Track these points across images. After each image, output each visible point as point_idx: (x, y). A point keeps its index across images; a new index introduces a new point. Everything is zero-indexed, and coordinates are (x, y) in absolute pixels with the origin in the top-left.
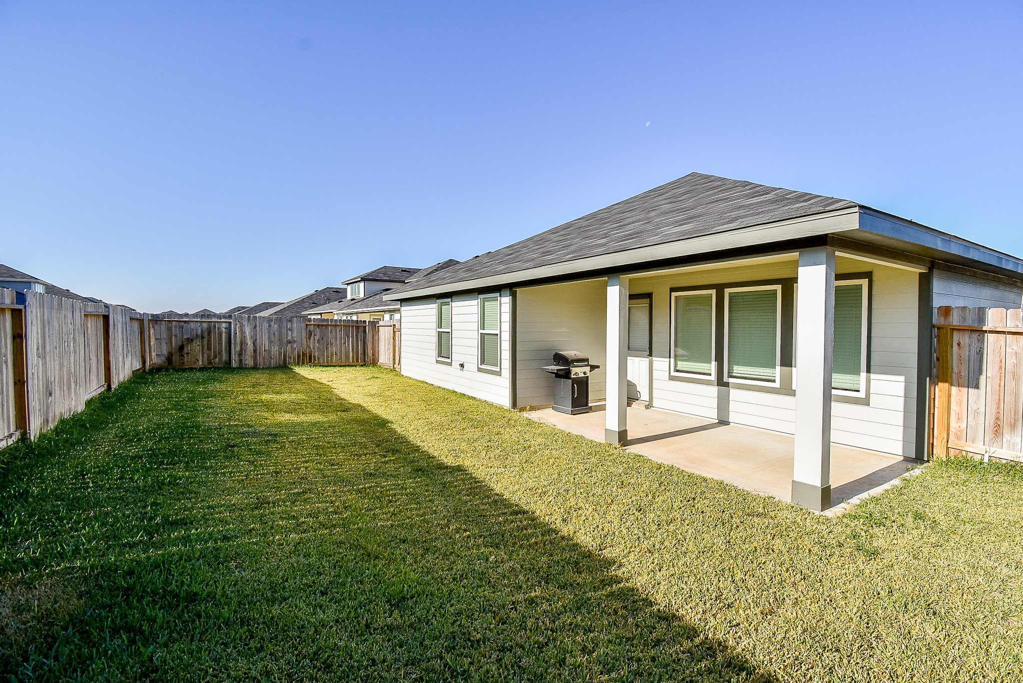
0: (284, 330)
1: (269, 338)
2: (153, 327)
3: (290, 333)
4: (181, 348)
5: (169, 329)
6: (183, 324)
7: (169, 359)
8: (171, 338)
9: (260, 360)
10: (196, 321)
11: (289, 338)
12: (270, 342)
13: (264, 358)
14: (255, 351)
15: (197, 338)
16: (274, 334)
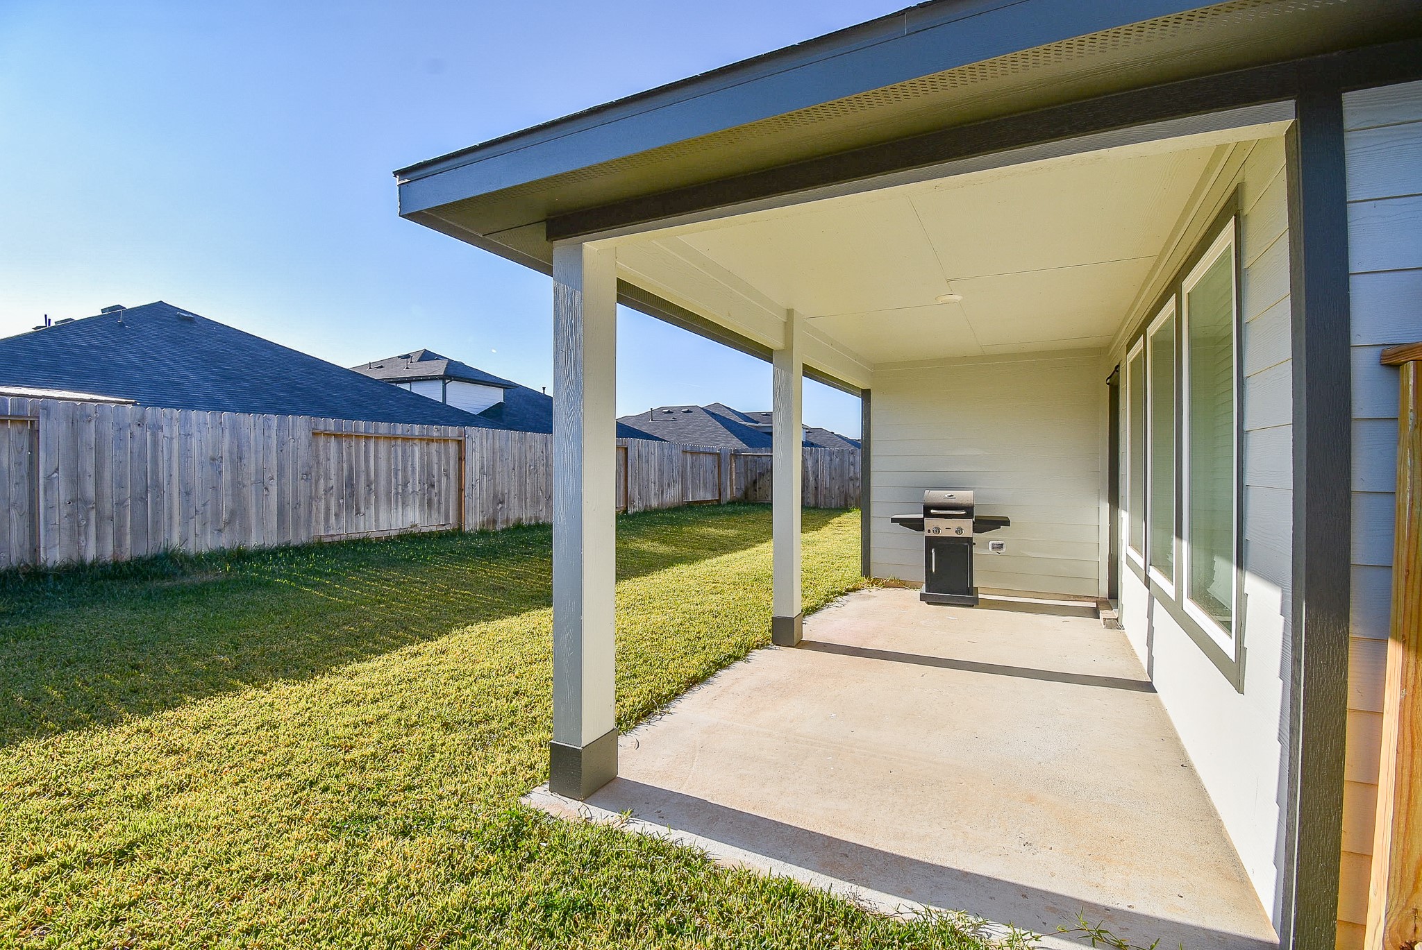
0: (846, 464)
1: (830, 474)
2: (735, 461)
3: (852, 467)
4: (755, 482)
5: (746, 463)
6: (756, 458)
7: (746, 493)
8: (747, 472)
9: (821, 499)
10: (767, 455)
11: (852, 474)
12: (832, 478)
13: (825, 496)
14: (816, 488)
15: (767, 472)
16: (835, 469)
